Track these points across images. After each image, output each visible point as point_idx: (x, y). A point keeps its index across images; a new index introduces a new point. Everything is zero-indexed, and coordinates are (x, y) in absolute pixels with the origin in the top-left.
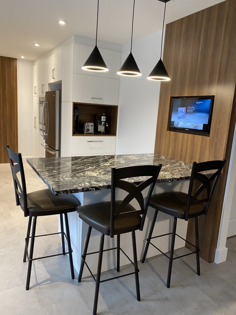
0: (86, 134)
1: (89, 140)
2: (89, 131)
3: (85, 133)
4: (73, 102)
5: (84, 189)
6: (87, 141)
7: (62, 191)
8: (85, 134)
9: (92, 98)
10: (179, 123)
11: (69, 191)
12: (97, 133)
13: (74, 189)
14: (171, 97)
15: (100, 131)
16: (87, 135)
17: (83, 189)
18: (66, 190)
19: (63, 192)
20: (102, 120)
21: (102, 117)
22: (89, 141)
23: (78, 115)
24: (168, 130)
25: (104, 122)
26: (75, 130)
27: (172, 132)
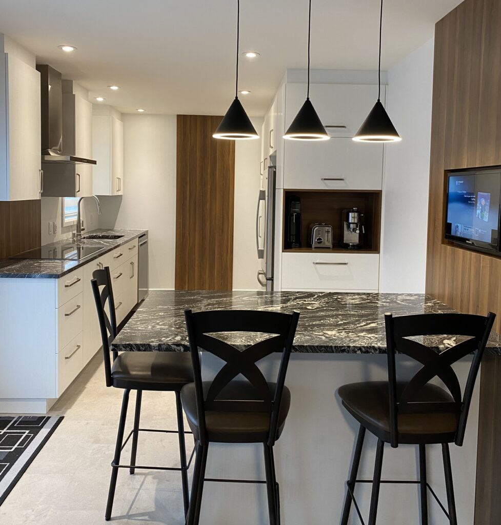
0: (315, 248)
1: (318, 261)
2: (321, 242)
3: (313, 247)
4: (284, 190)
5: (162, 346)
6: (314, 263)
7: (123, 345)
8: (313, 249)
9: (322, 179)
10: (457, 227)
11: (134, 346)
12: (340, 245)
13: (144, 344)
14: (445, 171)
15: (347, 242)
16: (317, 250)
17: (160, 345)
18: (129, 344)
19: (124, 347)
20: (351, 220)
21: (350, 214)
22: (317, 263)
23: (299, 212)
24: (443, 243)
25: (355, 225)
26: (294, 241)
27: (449, 247)
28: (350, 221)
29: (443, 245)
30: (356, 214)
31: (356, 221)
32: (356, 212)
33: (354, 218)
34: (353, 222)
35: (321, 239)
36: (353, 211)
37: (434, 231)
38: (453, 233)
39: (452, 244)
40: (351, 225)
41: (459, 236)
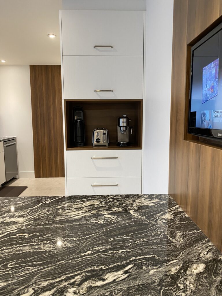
1: (94, 157)
2: (99, 142)
3: (94, 145)
4: (65, 100)
6: (91, 158)
10: (204, 114)
12: (114, 144)
14: (188, 45)
21: (121, 120)
23: (82, 119)
24: (186, 138)
25: (124, 128)
26: (80, 141)
27: (193, 144)
28: (121, 125)
29: (186, 141)
30: (125, 119)
31: (125, 125)
32: (125, 118)
33: (124, 122)
34: (123, 125)
35: (99, 140)
36: (123, 117)
37: (176, 125)
38: (198, 125)
39: (196, 140)
40: (122, 128)
41: (206, 127)
